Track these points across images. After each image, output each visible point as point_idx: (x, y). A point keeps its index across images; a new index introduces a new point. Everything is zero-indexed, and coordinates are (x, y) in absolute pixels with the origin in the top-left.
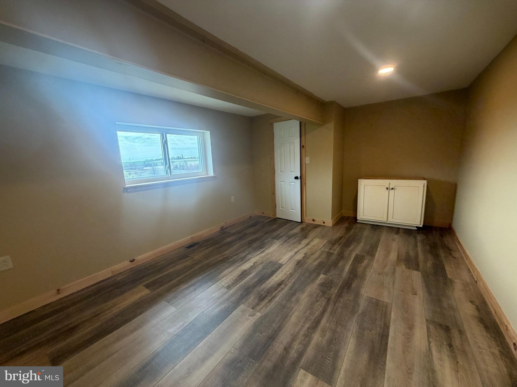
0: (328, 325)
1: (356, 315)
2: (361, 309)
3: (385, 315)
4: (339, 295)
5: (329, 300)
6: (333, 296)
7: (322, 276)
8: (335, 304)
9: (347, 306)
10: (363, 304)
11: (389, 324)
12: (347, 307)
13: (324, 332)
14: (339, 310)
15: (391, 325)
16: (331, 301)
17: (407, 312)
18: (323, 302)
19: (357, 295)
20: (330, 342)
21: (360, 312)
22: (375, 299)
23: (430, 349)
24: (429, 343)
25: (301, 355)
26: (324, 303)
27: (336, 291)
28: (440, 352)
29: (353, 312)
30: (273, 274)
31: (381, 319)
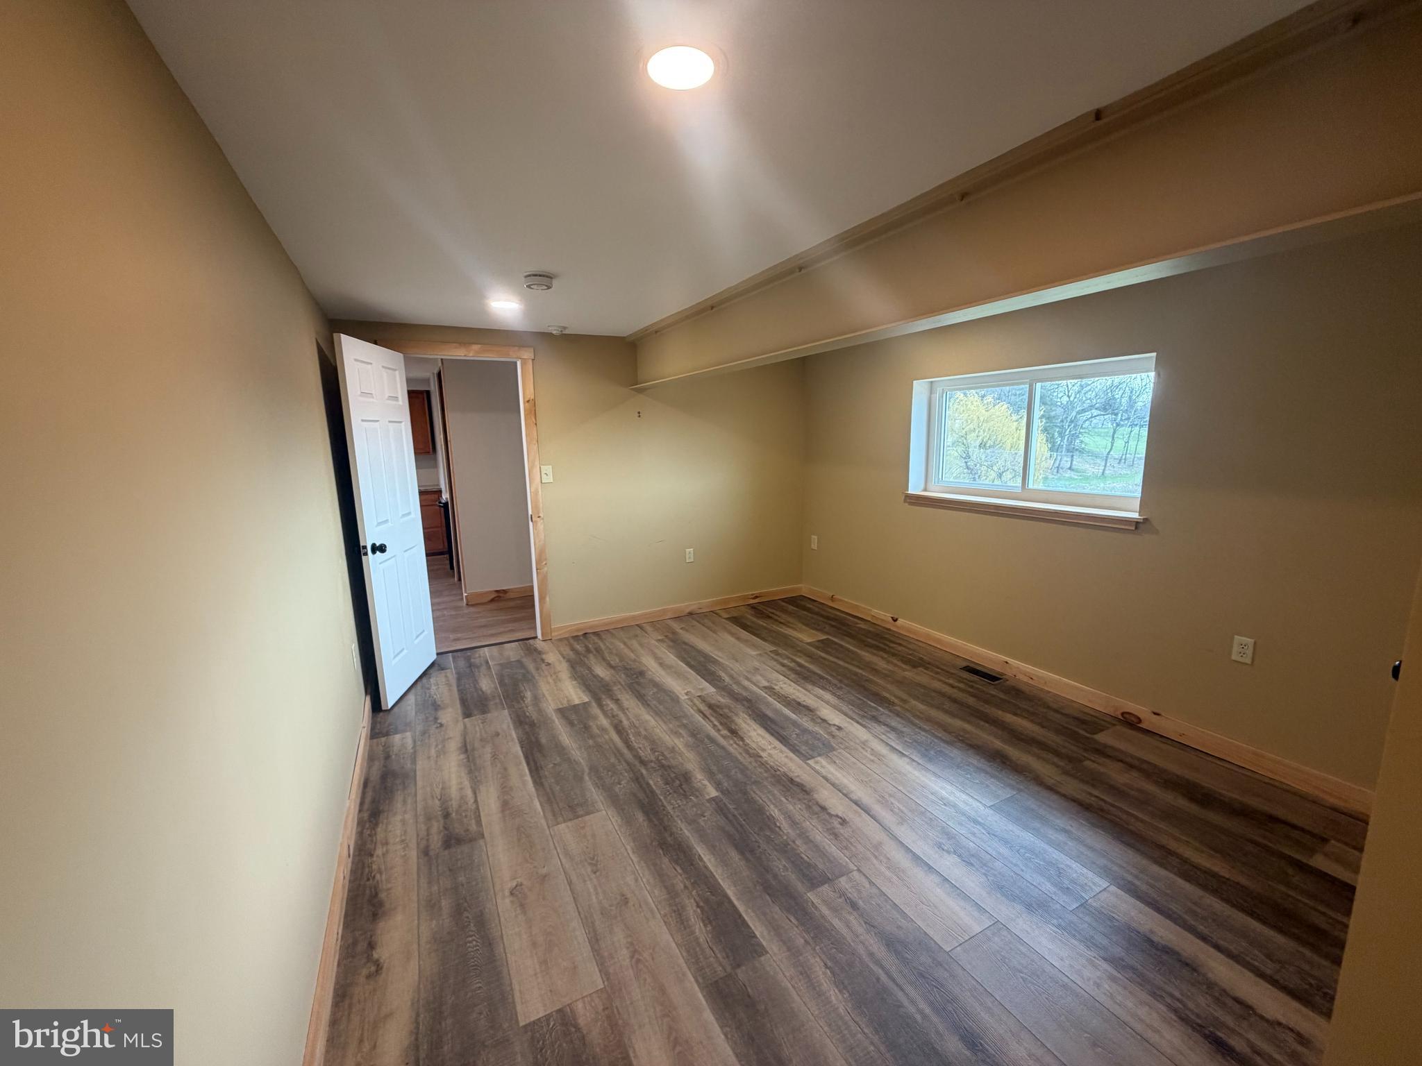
0: (607, 737)
1: (587, 770)
2: (588, 783)
3: (549, 799)
4: (638, 779)
5: (643, 762)
6: (644, 771)
7: (713, 792)
8: (628, 763)
9: (610, 773)
10: (595, 794)
11: (537, 790)
12: (609, 771)
13: (604, 730)
14: (613, 760)
15: (533, 789)
16: (637, 763)
17: (518, 829)
18: (646, 753)
19: (614, 800)
20: (587, 728)
21: (586, 778)
22: (582, 816)
23: (475, 793)
24: (476, 801)
25: (601, 706)
26: (642, 754)
27: (651, 782)
28: (462, 798)
29: (594, 769)
30: (772, 735)
31: (551, 789)
